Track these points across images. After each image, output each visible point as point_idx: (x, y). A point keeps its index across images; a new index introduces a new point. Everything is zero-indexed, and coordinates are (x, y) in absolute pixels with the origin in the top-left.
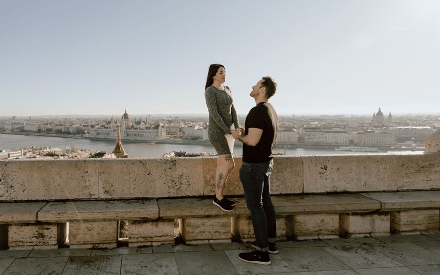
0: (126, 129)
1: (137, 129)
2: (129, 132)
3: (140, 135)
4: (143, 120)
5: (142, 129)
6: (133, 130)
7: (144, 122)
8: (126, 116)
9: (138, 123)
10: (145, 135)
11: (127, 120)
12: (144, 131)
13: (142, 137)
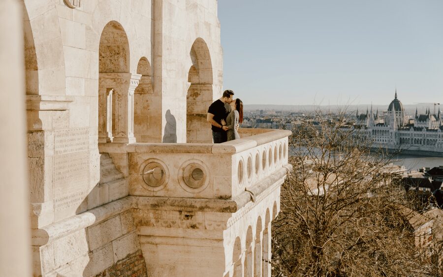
0: (399, 129)
1: (420, 129)
2: (403, 134)
3: (428, 142)
4: (432, 112)
5: (431, 130)
6: (412, 131)
7: (435, 116)
8: (396, 105)
9: (423, 118)
10: (437, 142)
11: (398, 112)
12: (437, 133)
13: (432, 146)
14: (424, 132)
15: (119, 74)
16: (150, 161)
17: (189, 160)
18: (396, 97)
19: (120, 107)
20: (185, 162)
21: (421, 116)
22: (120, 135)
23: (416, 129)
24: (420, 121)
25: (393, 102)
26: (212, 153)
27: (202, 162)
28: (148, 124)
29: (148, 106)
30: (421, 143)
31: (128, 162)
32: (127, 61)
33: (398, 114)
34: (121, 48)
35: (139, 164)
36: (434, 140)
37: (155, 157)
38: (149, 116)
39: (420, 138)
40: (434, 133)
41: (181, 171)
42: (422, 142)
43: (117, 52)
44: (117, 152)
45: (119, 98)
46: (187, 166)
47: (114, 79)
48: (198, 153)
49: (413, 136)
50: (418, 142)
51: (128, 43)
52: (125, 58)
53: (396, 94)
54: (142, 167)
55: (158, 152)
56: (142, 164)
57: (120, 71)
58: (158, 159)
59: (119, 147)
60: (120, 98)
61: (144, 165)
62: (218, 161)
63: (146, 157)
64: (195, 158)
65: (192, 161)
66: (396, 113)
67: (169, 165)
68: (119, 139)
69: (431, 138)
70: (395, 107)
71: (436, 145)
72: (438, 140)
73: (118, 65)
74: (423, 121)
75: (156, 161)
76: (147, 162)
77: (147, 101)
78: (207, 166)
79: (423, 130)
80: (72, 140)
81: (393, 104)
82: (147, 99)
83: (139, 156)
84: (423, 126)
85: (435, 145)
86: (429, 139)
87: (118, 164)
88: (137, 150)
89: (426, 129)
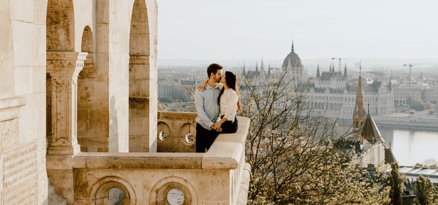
3: (332, 107)
4: (337, 69)
6: (312, 93)
9: (326, 76)
10: (344, 106)
11: (296, 68)
12: (342, 96)
13: (337, 112)
14: (327, 94)
15: (58, 53)
16: (107, 180)
17: (166, 178)
18: (293, 50)
19: (60, 101)
20: (160, 181)
21: (324, 73)
22: (60, 142)
23: (318, 90)
24: (322, 80)
25: (289, 56)
26: (202, 169)
27: (185, 181)
28: (88, 122)
29: (88, 96)
30: (323, 108)
31: (74, 181)
32: (70, 34)
33: (295, 71)
34: (61, 14)
35: (90, 184)
36: (339, 104)
37: (113, 174)
38: (89, 111)
39: (322, 102)
40: (339, 95)
41: (154, 194)
42: (325, 106)
43: (56, 20)
44: (56, 168)
45: (57, 88)
46: (163, 186)
47: (51, 60)
48: (181, 168)
49: (314, 99)
50: (319, 106)
51: (72, 7)
52: (68, 30)
53: (293, 46)
54: (95, 189)
55: (120, 167)
56: (94, 185)
57: (59, 48)
58: (118, 178)
59: (60, 160)
60: (59, 89)
61: (97, 185)
62: (210, 179)
63: (102, 174)
64: (174, 175)
65: (170, 180)
66: (293, 70)
67: (135, 186)
68: (59, 148)
69: (336, 102)
70: (291, 63)
71: (342, 110)
72: (344, 104)
73: (57, 39)
74: (326, 81)
75: (115, 180)
76: (102, 182)
77: (86, 88)
78: (192, 186)
79: (326, 91)
80: (21, 162)
81: (289, 59)
82: (86, 86)
83: (90, 172)
84: (326, 86)
85: (340, 110)
86: (333, 102)
87: (59, 186)
88: (88, 165)
89: (329, 91)
